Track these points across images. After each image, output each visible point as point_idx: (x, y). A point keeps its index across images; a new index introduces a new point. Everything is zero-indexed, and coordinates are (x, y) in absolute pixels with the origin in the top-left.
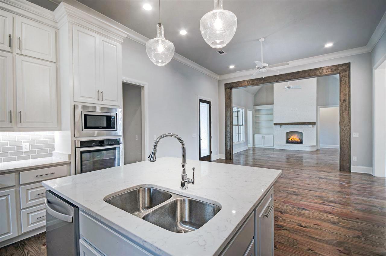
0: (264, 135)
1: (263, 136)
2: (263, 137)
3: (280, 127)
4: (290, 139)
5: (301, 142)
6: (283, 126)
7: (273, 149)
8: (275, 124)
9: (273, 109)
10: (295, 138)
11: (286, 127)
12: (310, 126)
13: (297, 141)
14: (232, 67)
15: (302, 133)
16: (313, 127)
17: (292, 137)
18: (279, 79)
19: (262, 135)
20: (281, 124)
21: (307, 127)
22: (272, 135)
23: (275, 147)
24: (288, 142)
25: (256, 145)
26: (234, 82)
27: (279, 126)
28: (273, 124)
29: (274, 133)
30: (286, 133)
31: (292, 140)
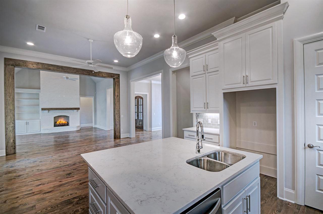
1: (27, 122)
3: (48, 112)
4: (58, 123)
5: (68, 124)
6: (51, 111)
7: (40, 134)
8: (43, 109)
9: (38, 94)
10: (62, 121)
11: (54, 112)
12: (76, 111)
13: (64, 124)
14: (30, 44)
15: (69, 117)
16: (77, 111)
17: (59, 120)
18: (76, 72)
20: (49, 109)
21: (73, 111)
22: (39, 120)
23: (42, 132)
24: (55, 125)
26: (22, 61)
27: (47, 111)
28: (41, 109)
29: (40, 118)
30: (54, 117)
31: (59, 123)
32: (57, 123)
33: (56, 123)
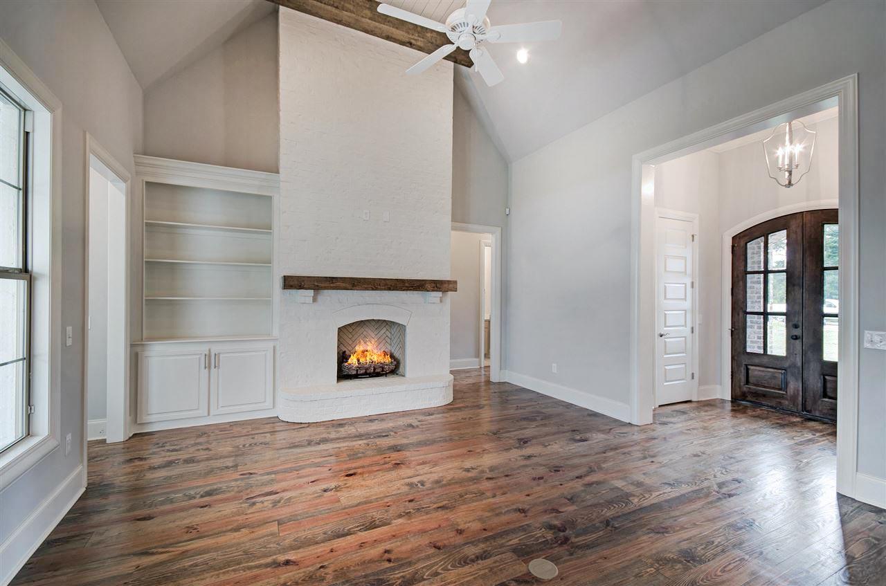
0: (215, 349)
1: (208, 356)
2: (211, 362)
3: (315, 300)
4: (353, 359)
6: (329, 296)
8: (292, 283)
9: (269, 199)
10: (370, 351)
13: (382, 366)
15: (404, 326)
16: (441, 301)
17: (359, 348)
19: (204, 349)
20: (319, 284)
22: (271, 345)
24: (343, 373)
25: (152, 418)
27: (311, 293)
28: (278, 283)
29: (276, 332)
30: (339, 328)
31: (358, 360)
32: (350, 361)
33: (347, 359)
